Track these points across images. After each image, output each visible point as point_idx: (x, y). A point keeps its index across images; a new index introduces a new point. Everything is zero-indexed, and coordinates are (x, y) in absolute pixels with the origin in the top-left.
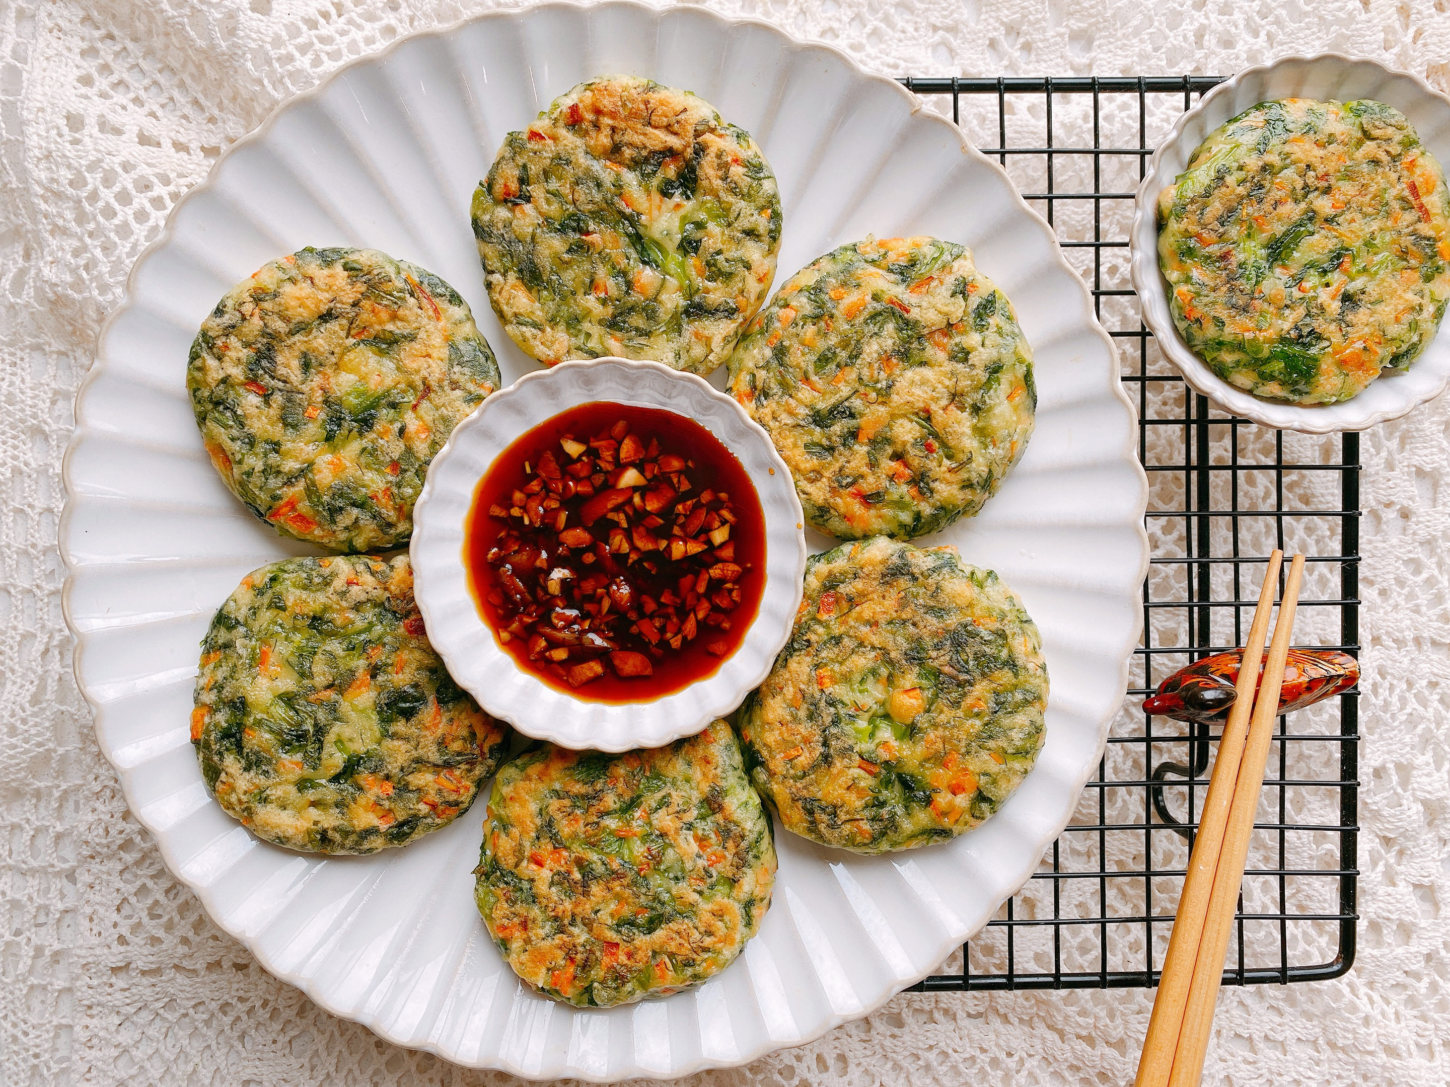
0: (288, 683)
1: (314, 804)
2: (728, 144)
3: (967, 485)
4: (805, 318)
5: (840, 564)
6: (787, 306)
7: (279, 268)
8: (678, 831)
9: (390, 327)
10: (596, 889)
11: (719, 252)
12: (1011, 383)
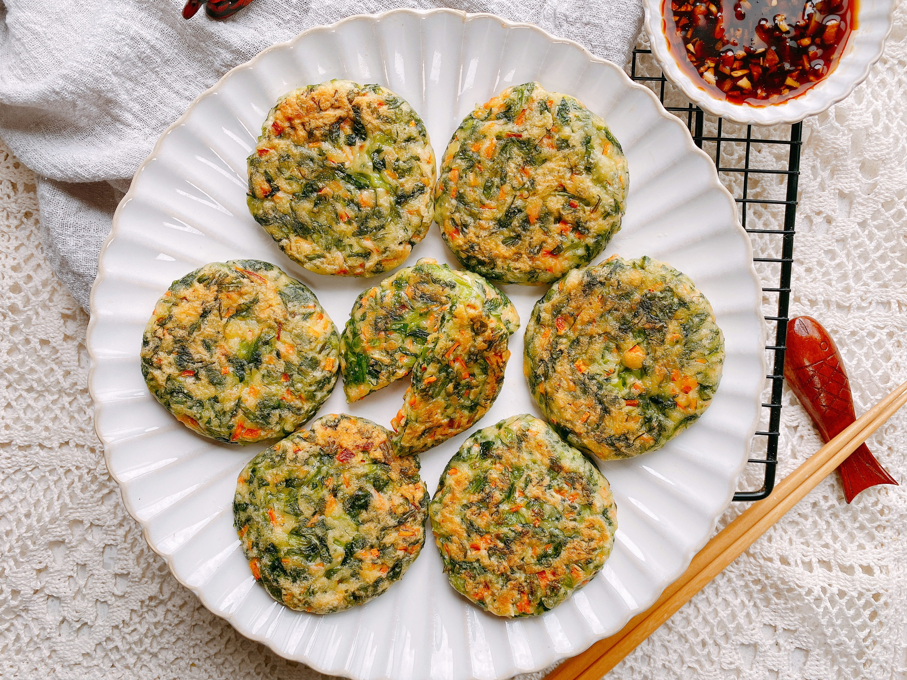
0: (291, 523)
1: (341, 581)
2: (371, 97)
3: (606, 215)
4: (464, 171)
5: (556, 298)
6: (451, 170)
7: (165, 301)
8: (543, 493)
9: (242, 301)
10: (514, 547)
11: (398, 160)
12: (600, 145)
